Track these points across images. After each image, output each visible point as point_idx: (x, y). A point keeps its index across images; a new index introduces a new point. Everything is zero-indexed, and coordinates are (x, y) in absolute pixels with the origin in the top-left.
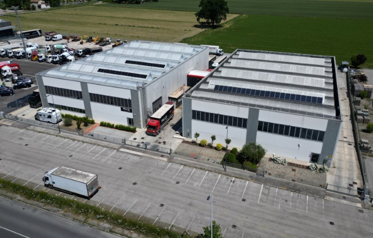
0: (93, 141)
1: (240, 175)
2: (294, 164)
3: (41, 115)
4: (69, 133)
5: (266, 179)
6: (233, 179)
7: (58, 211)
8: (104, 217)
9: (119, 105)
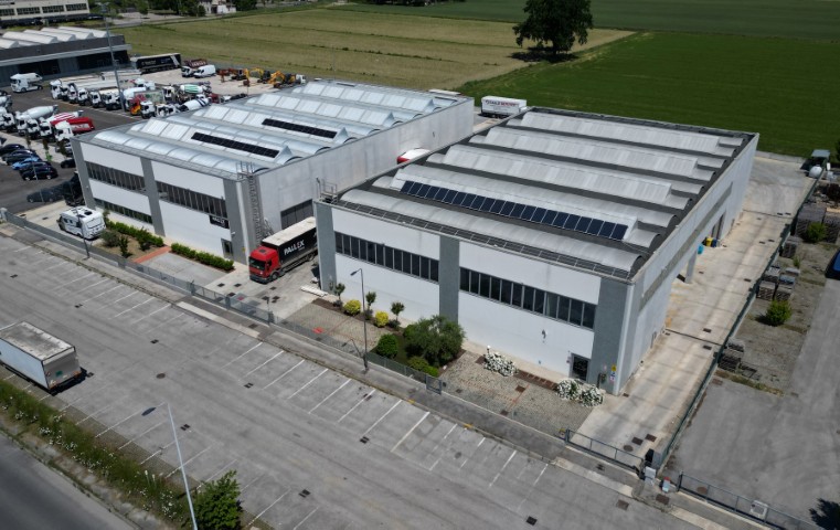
0: (139, 280)
1: (391, 384)
2: (531, 376)
3: (66, 220)
4: (103, 261)
5: (445, 400)
6: (372, 392)
8: (51, 434)
9: (207, 211)
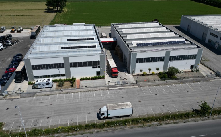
0: (89, 89)
2: (186, 72)
3: (40, 85)
5: (185, 81)
6: (174, 85)
7: (125, 127)
9: (91, 65)
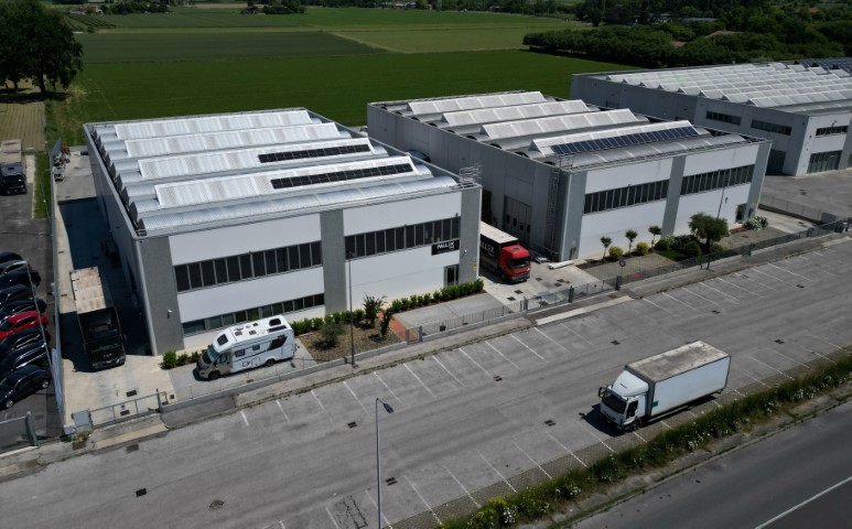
0: (462, 337)
3: (241, 353)
6: (738, 274)
9: (428, 242)
